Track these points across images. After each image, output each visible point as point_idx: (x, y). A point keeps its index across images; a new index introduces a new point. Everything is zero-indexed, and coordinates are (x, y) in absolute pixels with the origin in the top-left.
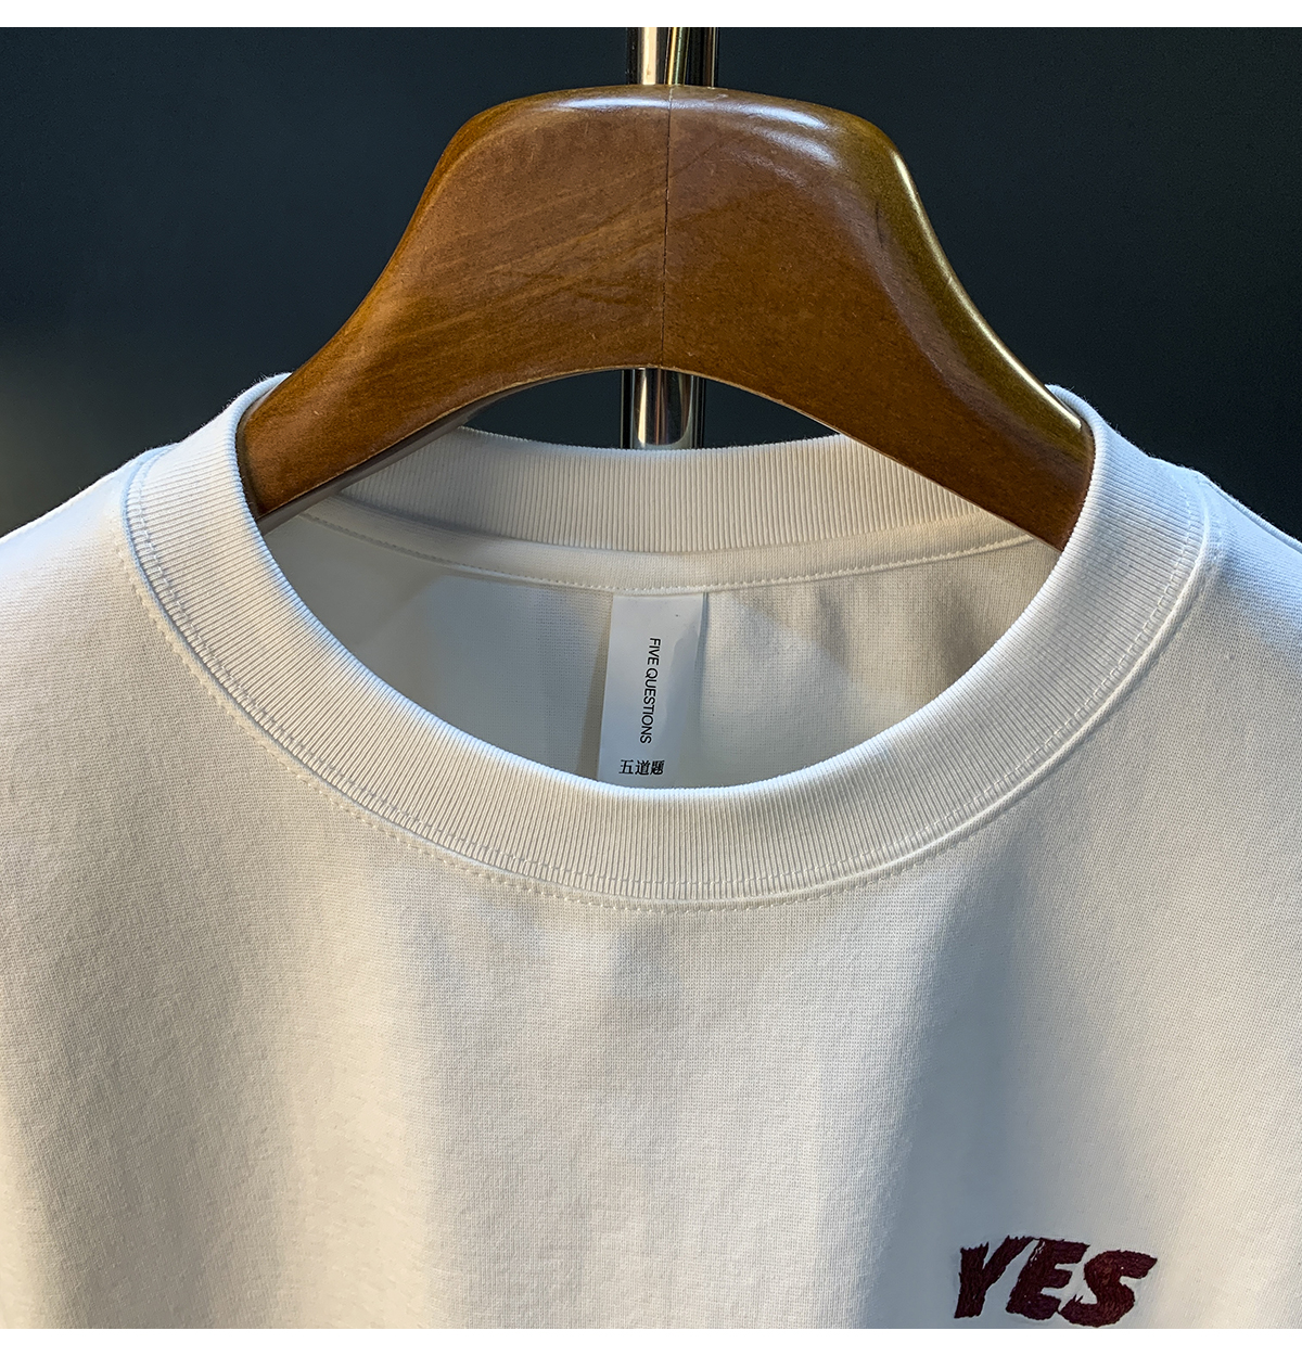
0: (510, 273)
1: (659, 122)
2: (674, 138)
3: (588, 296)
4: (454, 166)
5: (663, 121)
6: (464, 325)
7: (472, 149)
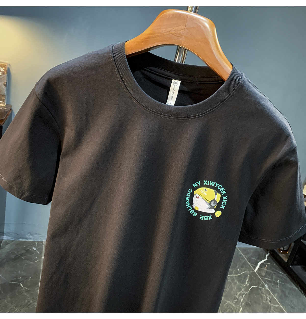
0: (165, 30)
1: (187, 15)
2: (188, 18)
3: (174, 35)
4: (161, 16)
5: (187, 16)
6: (158, 35)
7: (163, 14)
